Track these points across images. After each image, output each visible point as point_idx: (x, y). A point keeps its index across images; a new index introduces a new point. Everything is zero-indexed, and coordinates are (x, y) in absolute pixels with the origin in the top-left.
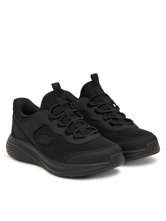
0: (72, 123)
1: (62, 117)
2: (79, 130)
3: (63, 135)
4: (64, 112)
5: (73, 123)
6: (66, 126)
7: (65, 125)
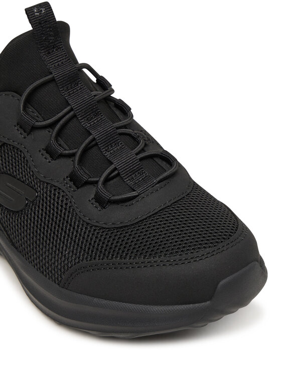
0: (94, 143)
1: (61, 122)
2: (115, 169)
3: (64, 188)
4: (69, 105)
5: (96, 144)
6: (74, 155)
7: (71, 152)
